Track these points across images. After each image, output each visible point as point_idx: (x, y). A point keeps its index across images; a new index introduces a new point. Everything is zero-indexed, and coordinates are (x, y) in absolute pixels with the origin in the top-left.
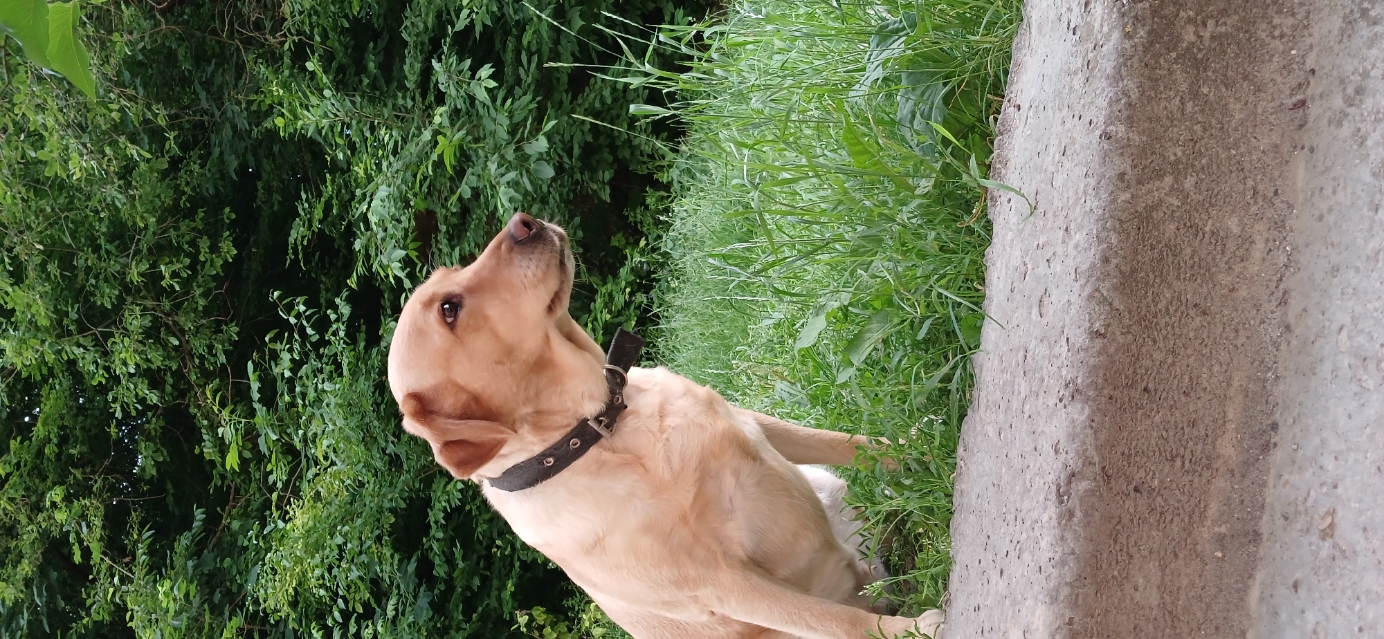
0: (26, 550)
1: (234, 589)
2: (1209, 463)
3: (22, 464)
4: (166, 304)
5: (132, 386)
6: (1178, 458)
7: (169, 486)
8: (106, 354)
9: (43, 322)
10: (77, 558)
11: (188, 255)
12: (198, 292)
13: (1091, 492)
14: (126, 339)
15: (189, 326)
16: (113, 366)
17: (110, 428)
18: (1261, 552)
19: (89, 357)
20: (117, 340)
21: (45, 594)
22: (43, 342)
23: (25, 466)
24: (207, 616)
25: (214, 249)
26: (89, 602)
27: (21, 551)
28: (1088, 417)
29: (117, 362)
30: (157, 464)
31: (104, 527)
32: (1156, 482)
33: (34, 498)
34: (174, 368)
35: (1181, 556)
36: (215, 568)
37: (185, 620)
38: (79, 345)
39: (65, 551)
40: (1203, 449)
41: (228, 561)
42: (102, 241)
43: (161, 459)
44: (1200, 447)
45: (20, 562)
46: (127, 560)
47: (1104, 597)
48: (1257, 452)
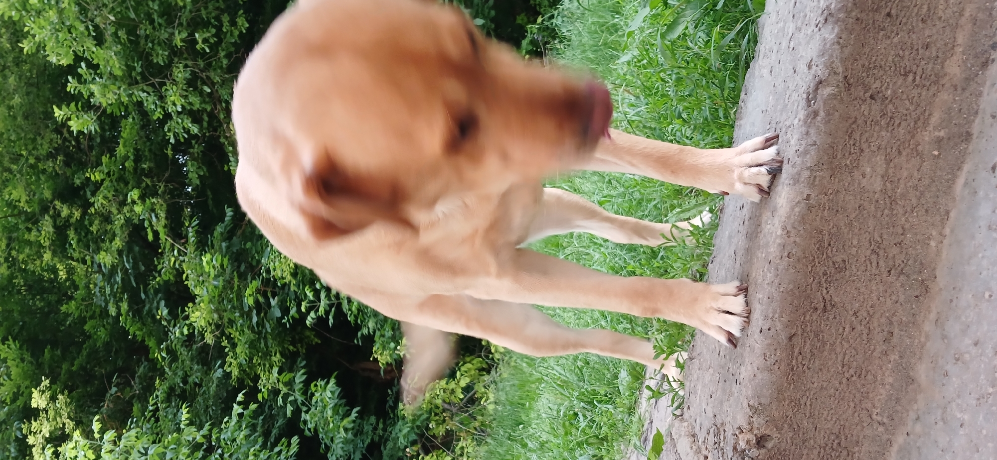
0: (118, 231)
1: (254, 263)
2: (937, 80)
3: (112, 173)
4: (202, 64)
5: (180, 121)
6: (911, 74)
7: (209, 193)
8: (162, 98)
9: (118, 73)
10: (150, 237)
11: (214, 26)
12: (222, 54)
13: (833, 96)
14: (174, 87)
15: (217, 79)
16: (166, 106)
17: (167, 150)
18: (970, 148)
19: (150, 99)
20: (168, 88)
21: (131, 261)
22: (119, 88)
23: (113, 175)
24: (236, 280)
25: (233, 23)
26: (159, 267)
27: (114, 232)
28: (836, 36)
29: (169, 103)
30: (200, 177)
31: (166, 218)
32: (889, 92)
33: (121, 198)
34: (209, 109)
35: (904, 153)
36: (241, 248)
37: (221, 281)
38: (144, 91)
39: (143, 233)
40: (933, 68)
41: (249, 245)
42: (155, 17)
43: (202, 173)
44: (930, 66)
45: (114, 239)
46: (183, 241)
47: (837, 180)
48: (978, 68)
